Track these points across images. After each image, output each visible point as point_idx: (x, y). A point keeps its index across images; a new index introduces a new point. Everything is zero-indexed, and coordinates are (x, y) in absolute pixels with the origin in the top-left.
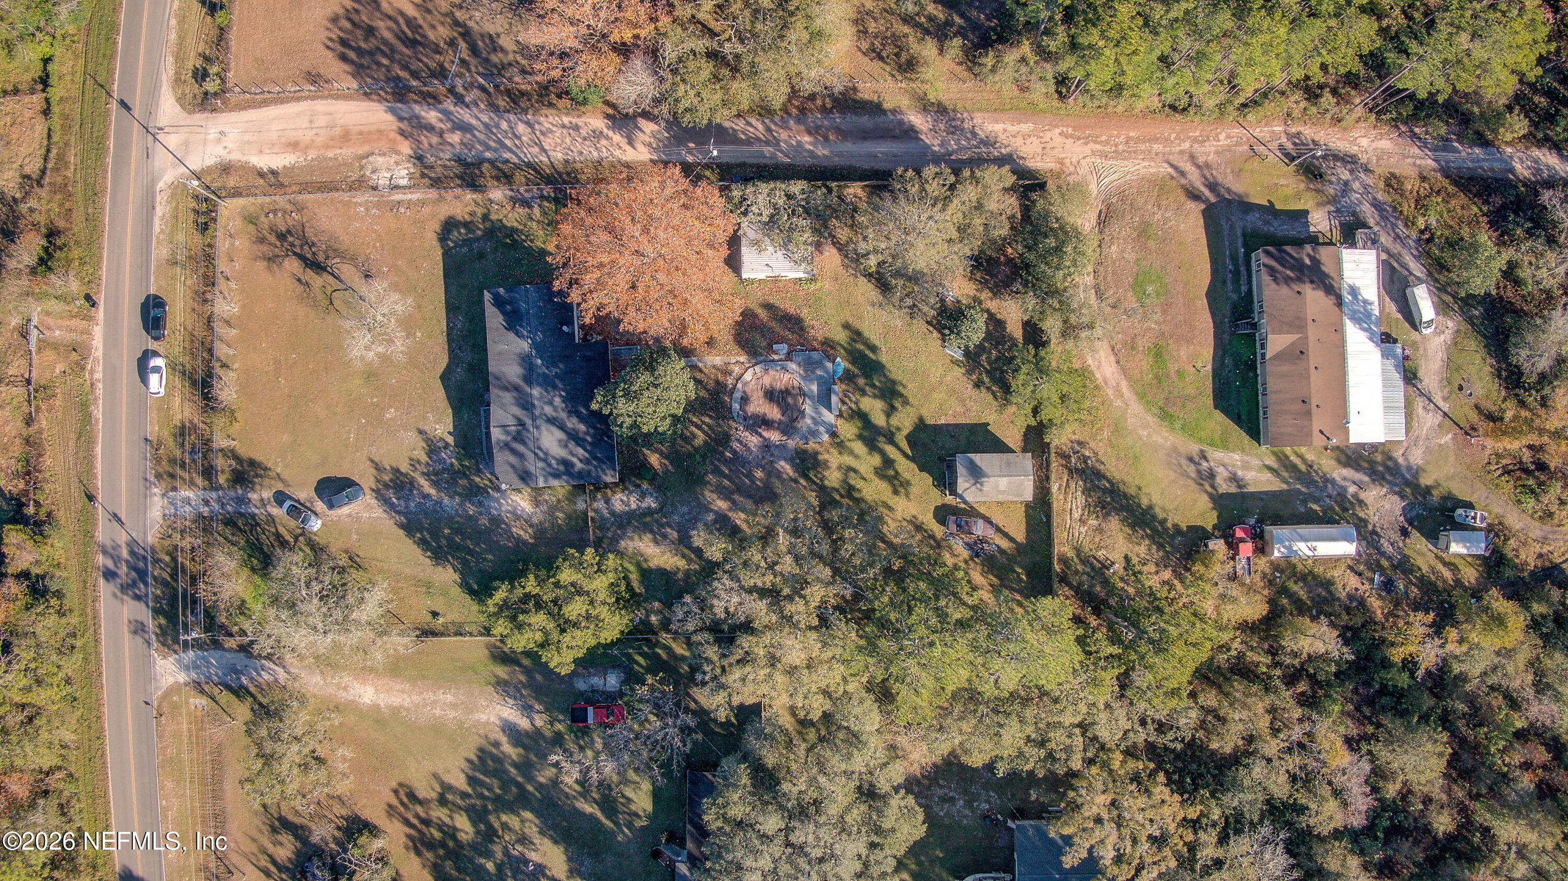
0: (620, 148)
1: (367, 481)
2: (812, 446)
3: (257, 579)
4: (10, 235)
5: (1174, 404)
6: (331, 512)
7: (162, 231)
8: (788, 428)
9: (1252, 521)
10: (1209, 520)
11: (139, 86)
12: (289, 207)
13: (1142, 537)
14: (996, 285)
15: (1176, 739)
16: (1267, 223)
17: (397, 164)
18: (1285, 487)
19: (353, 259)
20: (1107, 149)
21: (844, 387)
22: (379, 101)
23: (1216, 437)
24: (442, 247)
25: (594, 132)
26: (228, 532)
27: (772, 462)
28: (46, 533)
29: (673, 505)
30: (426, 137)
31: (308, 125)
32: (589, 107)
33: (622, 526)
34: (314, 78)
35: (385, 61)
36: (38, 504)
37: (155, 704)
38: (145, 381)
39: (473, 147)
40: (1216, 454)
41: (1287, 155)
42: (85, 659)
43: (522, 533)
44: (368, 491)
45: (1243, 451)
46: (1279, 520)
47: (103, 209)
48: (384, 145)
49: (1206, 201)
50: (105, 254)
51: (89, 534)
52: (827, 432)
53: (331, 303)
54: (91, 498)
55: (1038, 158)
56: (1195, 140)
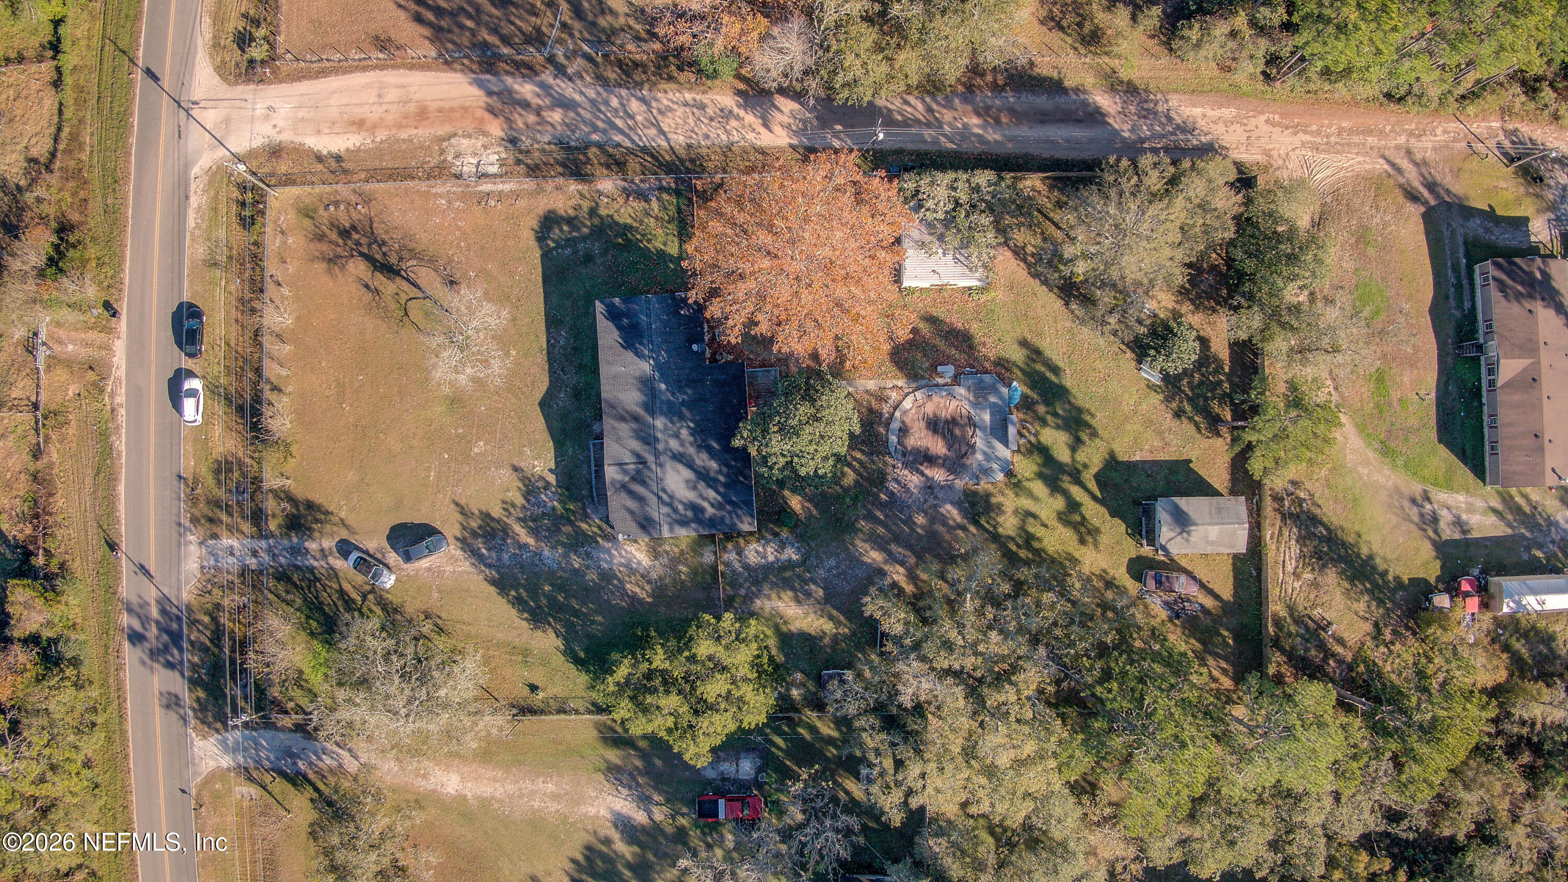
0: (753, 130)
1: (451, 527)
2: (984, 486)
3: (317, 645)
4: (13, 230)
5: (1397, 437)
6: (408, 566)
7: (198, 226)
8: (955, 464)
9: (1476, 572)
10: (1432, 571)
11: (169, 52)
12: (354, 198)
13: (1361, 593)
14: (1199, 296)
15: (1410, 828)
16: (1487, 230)
17: (485, 147)
18: (1509, 531)
19: (432, 262)
20: (1318, 140)
21: (1021, 416)
22: (462, 71)
23: (1440, 475)
24: (541, 248)
25: (722, 110)
26: (281, 588)
27: (935, 506)
28: (59, 589)
29: (818, 557)
30: (521, 115)
31: (376, 100)
32: (717, 82)
33: (757, 582)
34: (383, 43)
35: (469, 24)
36: (47, 553)
37: (194, 792)
38: (177, 406)
39: (577, 127)
40: (1441, 496)
41: (1505, 154)
42: (108, 739)
43: (637, 590)
44: (451, 540)
45: (1467, 491)
46: (1504, 570)
47: (125, 198)
48: (469, 126)
49: (1425, 203)
50: (128, 253)
51: (111, 590)
52: (1002, 470)
53: (406, 314)
54: (112, 546)
55: (1243, 149)
56: (1411, 134)
